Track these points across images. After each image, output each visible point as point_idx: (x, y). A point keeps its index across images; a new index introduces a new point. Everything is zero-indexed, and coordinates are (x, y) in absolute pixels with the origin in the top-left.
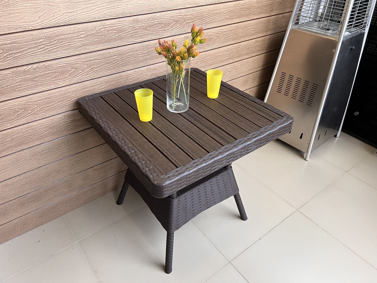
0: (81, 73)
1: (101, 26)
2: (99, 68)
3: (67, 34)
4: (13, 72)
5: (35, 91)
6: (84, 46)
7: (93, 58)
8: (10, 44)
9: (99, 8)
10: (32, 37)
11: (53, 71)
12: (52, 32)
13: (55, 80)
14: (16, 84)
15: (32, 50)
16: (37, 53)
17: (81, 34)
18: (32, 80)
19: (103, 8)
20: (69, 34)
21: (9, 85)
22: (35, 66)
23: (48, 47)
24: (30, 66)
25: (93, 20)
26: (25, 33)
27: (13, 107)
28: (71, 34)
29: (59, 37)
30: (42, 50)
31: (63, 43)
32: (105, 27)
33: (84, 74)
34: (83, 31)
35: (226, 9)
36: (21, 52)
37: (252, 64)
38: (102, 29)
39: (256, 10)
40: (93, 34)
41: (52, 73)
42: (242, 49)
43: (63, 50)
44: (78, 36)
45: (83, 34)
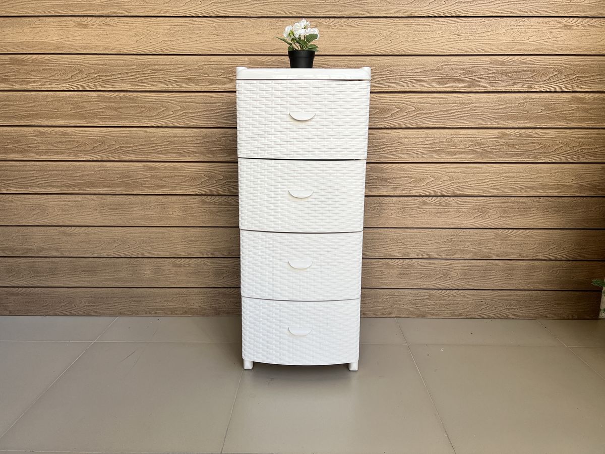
0: (172, 116)
1: (204, 61)
2: (196, 114)
3: (162, 65)
4: (99, 96)
5: (116, 124)
6: (180, 82)
7: (190, 100)
8: (103, 65)
9: (204, 40)
10: (125, 62)
12: (146, 60)
13: (140, 116)
14: (99, 110)
15: (123, 76)
16: (127, 81)
17: (178, 68)
18: (116, 109)
19: (210, 40)
20: (164, 65)
21: (93, 110)
22: (122, 94)
23: (139, 76)
24: (117, 94)
25: (195, 53)
26: (118, 56)
27: (91, 136)
28: (167, 65)
29: (154, 67)
30: (132, 77)
31: (157, 74)
32: (210, 63)
33: (175, 118)
34: (182, 65)
35: (418, 66)
36: (111, 76)
37: (496, 178)
38: (206, 65)
39: (492, 77)
40: (193, 70)
41: (139, 106)
42: (464, 141)
43: (155, 82)
44: (175, 69)
45: (181, 68)
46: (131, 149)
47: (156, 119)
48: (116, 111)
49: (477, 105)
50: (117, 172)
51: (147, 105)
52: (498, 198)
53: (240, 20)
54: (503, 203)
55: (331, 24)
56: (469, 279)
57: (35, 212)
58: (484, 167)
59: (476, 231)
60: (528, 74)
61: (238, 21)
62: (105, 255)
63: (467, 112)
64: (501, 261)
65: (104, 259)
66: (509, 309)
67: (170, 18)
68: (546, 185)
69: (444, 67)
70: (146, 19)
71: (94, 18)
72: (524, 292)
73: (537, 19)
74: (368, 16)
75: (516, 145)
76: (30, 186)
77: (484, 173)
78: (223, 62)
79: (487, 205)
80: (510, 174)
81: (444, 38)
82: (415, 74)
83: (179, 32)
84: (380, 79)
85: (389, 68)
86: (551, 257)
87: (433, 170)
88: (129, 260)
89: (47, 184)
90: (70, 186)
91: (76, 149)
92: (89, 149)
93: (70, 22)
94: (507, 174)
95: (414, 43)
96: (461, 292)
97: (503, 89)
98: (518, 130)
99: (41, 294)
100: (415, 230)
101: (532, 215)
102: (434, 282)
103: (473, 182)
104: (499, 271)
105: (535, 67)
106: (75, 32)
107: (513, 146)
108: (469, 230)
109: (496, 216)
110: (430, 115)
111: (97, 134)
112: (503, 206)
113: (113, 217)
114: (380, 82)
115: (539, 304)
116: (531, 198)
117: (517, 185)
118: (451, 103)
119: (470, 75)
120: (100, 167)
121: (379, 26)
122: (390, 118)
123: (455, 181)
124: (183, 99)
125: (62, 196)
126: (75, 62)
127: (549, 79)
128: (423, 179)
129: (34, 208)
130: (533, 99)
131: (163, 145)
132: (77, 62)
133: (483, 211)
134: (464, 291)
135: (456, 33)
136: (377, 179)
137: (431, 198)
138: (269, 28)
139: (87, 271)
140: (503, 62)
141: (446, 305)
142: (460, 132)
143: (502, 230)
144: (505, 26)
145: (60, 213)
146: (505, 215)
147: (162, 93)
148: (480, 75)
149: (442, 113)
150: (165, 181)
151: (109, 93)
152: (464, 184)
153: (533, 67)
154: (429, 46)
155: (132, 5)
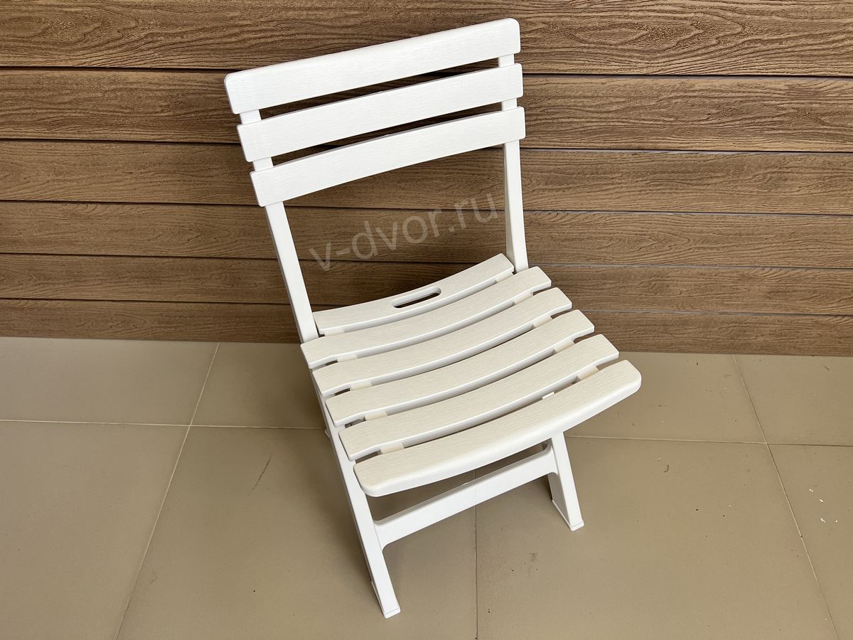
88: (222, 261)
91: (42, 39)
92: (74, 39)
99: (66, 309)
102: (834, 305)
113: (171, 188)
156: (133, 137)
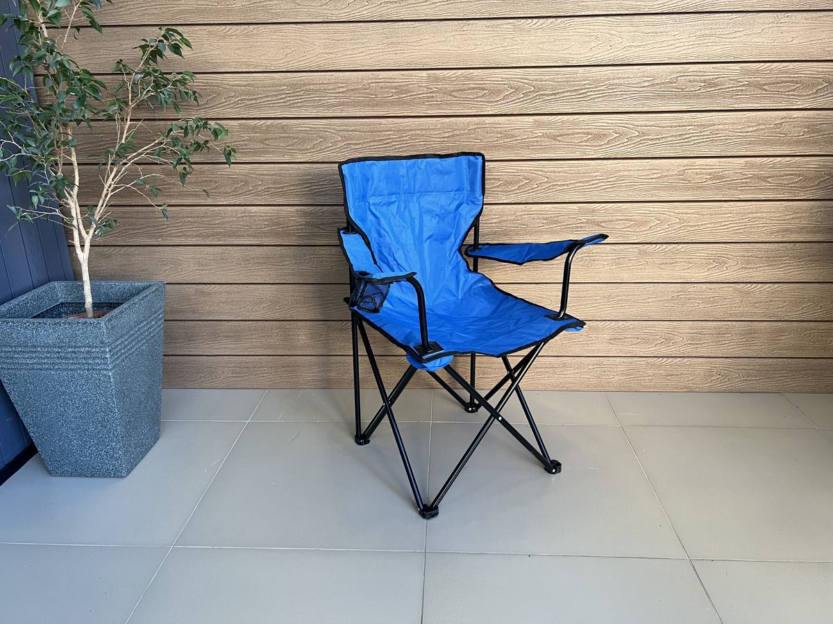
0: (331, 148)
1: (371, 79)
2: (360, 146)
3: (319, 84)
4: (241, 125)
5: (262, 159)
6: (341, 105)
7: (352, 128)
8: (245, 86)
9: (372, 52)
10: (272, 81)
11: (291, 135)
12: (299, 79)
13: (292, 149)
14: (242, 143)
15: (269, 99)
16: (275, 105)
17: (339, 87)
18: (262, 141)
19: (378, 51)
20: (321, 84)
21: (234, 142)
22: (270, 122)
23: (290, 98)
24: (263, 121)
25: (360, 68)
26: (265, 74)
27: (232, 175)
28: (324, 84)
29: (308, 87)
30: (282, 101)
31: (312, 96)
32: (379, 81)
33: (334, 151)
34: (343, 83)
35: (646, 79)
36: (256, 99)
37: (739, 219)
38: (372, 83)
39: (742, 90)
40: (357, 89)
41: (289, 137)
42: (700, 174)
43: (310, 106)
44: (335, 89)
45: (342, 87)
46: (281, 190)
47: (312, 152)
48: (262, 143)
49: (720, 127)
50: (265, 218)
51: (301, 135)
52: (739, 245)
53: (417, 24)
54: (747, 250)
55: (534, 26)
56: (697, 344)
57: (166, 268)
58: (725, 206)
59: (709, 285)
60: (789, 86)
61: (414, 26)
62: (252, 318)
63: (706, 137)
64: (740, 323)
65: (250, 322)
66: (746, 380)
67: (328, 25)
68: (804, 228)
69: (680, 78)
70: (299, 26)
71: (234, 27)
72: (767, 360)
73: (805, 14)
74: (583, 14)
75: (768, 177)
76: (160, 236)
77: (723, 214)
78: (395, 79)
79: (725, 254)
80: (759, 215)
81: (680, 41)
82: (641, 89)
83: (340, 42)
84: (594, 96)
85: (608, 82)
86: (804, 317)
87: (658, 211)
88: (281, 323)
89: (180, 234)
90: (208, 236)
91: (214, 191)
92: (230, 191)
93: (204, 32)
94: (754, 215)
95: (641, 49)
96: (686, 360)
97: (756, 106)
98: (772, 159)
99: (176, 363)
100: (633, 285)
101: (784, 265)
102: (653, 349)
103: (709, 226)
104: (736, 334)
105: (799, 77)
106: (210, 45)
107: (764, 179)
108: (700, 285)
109: (736, 268)
110: (657, 141)
111: (239, 172)
112: (746, 254)
113: (261, 273)
114: (596, 100)
115: (786, 375)
116: (784, 244)
117: (766, 228)
118: (686, 126)
119: (712, 89)
120: (244, 212)
121: (596, 27)
122: (607, 146)
123: (686, 224)
124: (344, 127)
125: (198, 247)
126: (211, 83)
127: (816, 93)
128: (646, 222)
129: (165, 263)
130: (794, 118)
131: (320, 185)
132: (213, 83)
133: (719, 262)
134: (690, 359)
135: (698, 34)
136: (587, 222)
137: (654, 246)
138: (453, 33)
139: (230, 336)
140: (757, 71)
141: (667, 376)
142: (695, 163)
143: (743, 285)
144: (762, 23)
145: (196, 268)
146: (749, 266)
147: (318, 120)
148: (726, 88)
149: (673, 138)
150: (323, 230)
151: (252, 121)
152: (697, 228)
153: (796, 78)
154: (660, 52)
155: (280, 9)
156: (246, 243)
